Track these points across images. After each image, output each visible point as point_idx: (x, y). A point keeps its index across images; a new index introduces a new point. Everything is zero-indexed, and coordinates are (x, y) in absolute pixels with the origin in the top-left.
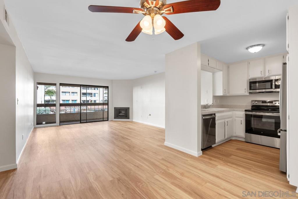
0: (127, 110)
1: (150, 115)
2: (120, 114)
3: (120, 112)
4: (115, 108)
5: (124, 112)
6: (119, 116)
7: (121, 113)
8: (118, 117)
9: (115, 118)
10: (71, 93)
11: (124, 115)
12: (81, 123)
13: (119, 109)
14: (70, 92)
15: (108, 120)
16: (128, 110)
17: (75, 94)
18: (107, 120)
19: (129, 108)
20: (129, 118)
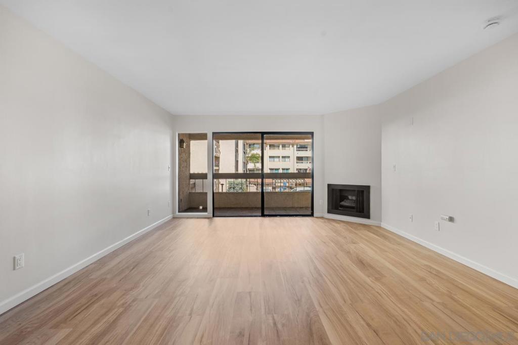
0: (363, 192)
1: (451, 219)
2: (343, 203)
3: (343, 198)
4: (329, 185)
5: (354, 198)
6: (342, 206)
7: (348, 199)
8: (337, 208)
9: (329, 212)
10: (281, 157)
11: (353, 205)
13: (341, 191)
14: (279, 157)
15: (312, 215)
16: (365, 193)
17: (286, 159)
18: (310, 214)
19: (368, 187)
20: (368, 217)
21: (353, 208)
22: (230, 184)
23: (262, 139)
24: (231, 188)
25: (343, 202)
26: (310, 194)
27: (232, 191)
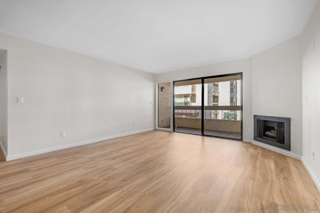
0: (283, 124)
3: (268, 128)
4: (255, 116)
6: (266, 135)
8: (262, 137)
9: (255, 139)
12: (203, 135)
13: (265, 121)
15: (241, 140)
16: (286, 124)
18: (240, 138)
19: (289, 120)
20: (289, 149)
21: (274, 138)
22: (225, 114)
23: (203, 83)
24: (225, 117)
25: (267, 132)
26: (240, 123)
27: (226, 119)
